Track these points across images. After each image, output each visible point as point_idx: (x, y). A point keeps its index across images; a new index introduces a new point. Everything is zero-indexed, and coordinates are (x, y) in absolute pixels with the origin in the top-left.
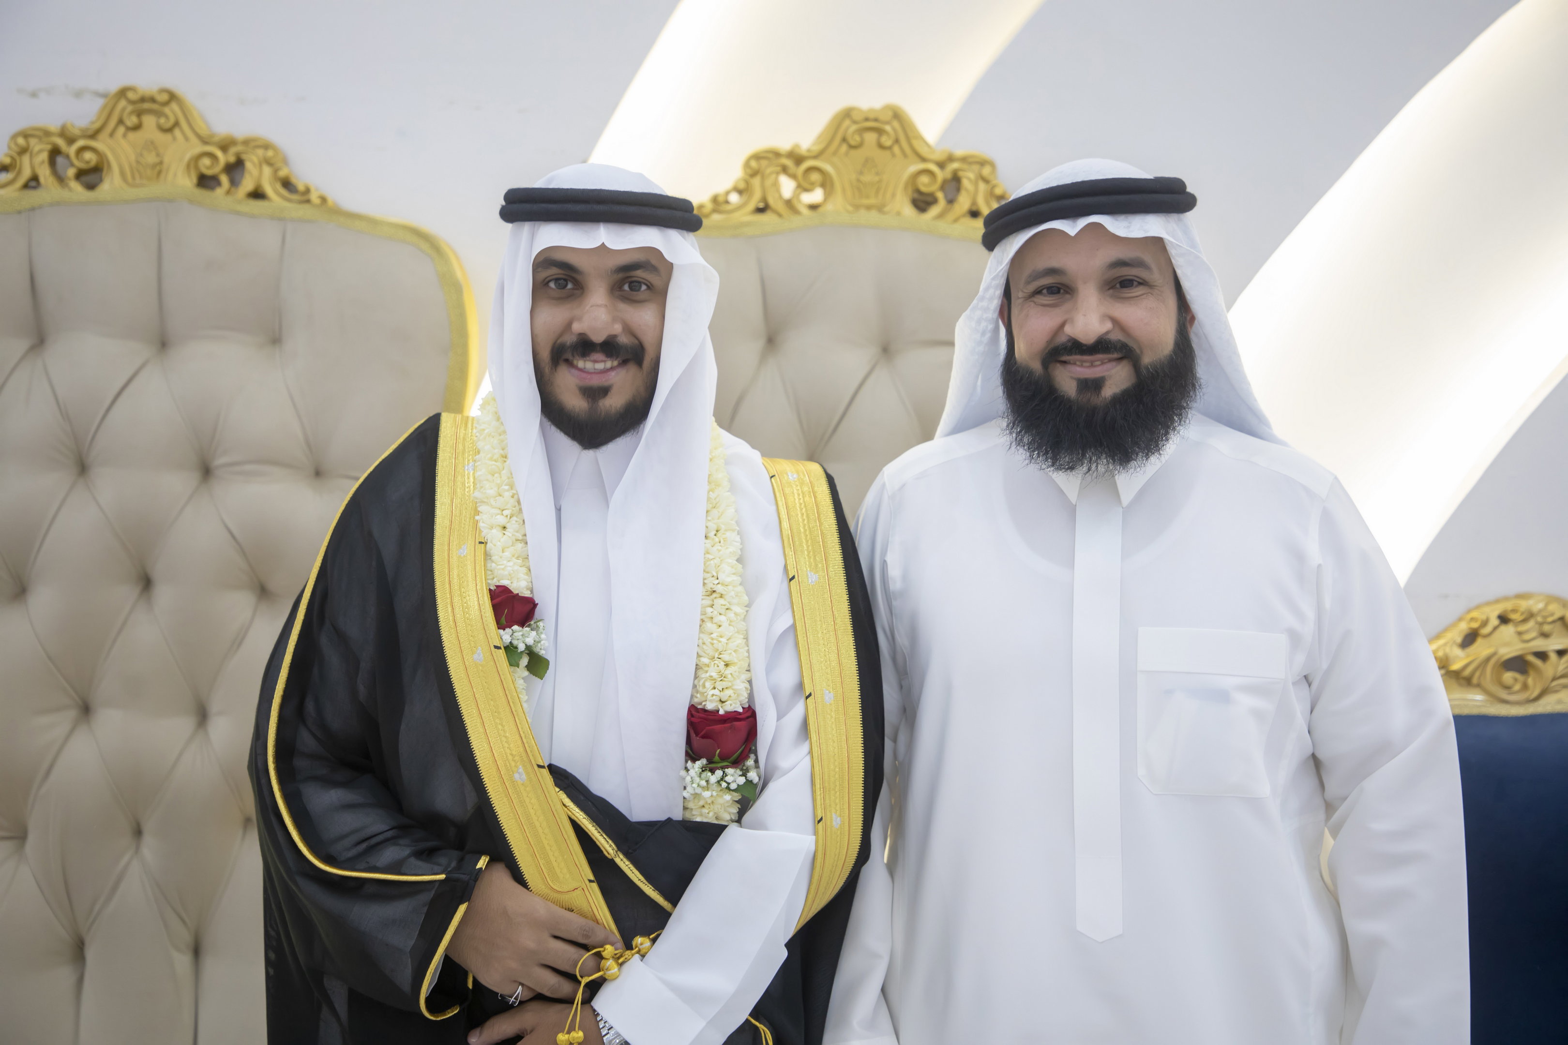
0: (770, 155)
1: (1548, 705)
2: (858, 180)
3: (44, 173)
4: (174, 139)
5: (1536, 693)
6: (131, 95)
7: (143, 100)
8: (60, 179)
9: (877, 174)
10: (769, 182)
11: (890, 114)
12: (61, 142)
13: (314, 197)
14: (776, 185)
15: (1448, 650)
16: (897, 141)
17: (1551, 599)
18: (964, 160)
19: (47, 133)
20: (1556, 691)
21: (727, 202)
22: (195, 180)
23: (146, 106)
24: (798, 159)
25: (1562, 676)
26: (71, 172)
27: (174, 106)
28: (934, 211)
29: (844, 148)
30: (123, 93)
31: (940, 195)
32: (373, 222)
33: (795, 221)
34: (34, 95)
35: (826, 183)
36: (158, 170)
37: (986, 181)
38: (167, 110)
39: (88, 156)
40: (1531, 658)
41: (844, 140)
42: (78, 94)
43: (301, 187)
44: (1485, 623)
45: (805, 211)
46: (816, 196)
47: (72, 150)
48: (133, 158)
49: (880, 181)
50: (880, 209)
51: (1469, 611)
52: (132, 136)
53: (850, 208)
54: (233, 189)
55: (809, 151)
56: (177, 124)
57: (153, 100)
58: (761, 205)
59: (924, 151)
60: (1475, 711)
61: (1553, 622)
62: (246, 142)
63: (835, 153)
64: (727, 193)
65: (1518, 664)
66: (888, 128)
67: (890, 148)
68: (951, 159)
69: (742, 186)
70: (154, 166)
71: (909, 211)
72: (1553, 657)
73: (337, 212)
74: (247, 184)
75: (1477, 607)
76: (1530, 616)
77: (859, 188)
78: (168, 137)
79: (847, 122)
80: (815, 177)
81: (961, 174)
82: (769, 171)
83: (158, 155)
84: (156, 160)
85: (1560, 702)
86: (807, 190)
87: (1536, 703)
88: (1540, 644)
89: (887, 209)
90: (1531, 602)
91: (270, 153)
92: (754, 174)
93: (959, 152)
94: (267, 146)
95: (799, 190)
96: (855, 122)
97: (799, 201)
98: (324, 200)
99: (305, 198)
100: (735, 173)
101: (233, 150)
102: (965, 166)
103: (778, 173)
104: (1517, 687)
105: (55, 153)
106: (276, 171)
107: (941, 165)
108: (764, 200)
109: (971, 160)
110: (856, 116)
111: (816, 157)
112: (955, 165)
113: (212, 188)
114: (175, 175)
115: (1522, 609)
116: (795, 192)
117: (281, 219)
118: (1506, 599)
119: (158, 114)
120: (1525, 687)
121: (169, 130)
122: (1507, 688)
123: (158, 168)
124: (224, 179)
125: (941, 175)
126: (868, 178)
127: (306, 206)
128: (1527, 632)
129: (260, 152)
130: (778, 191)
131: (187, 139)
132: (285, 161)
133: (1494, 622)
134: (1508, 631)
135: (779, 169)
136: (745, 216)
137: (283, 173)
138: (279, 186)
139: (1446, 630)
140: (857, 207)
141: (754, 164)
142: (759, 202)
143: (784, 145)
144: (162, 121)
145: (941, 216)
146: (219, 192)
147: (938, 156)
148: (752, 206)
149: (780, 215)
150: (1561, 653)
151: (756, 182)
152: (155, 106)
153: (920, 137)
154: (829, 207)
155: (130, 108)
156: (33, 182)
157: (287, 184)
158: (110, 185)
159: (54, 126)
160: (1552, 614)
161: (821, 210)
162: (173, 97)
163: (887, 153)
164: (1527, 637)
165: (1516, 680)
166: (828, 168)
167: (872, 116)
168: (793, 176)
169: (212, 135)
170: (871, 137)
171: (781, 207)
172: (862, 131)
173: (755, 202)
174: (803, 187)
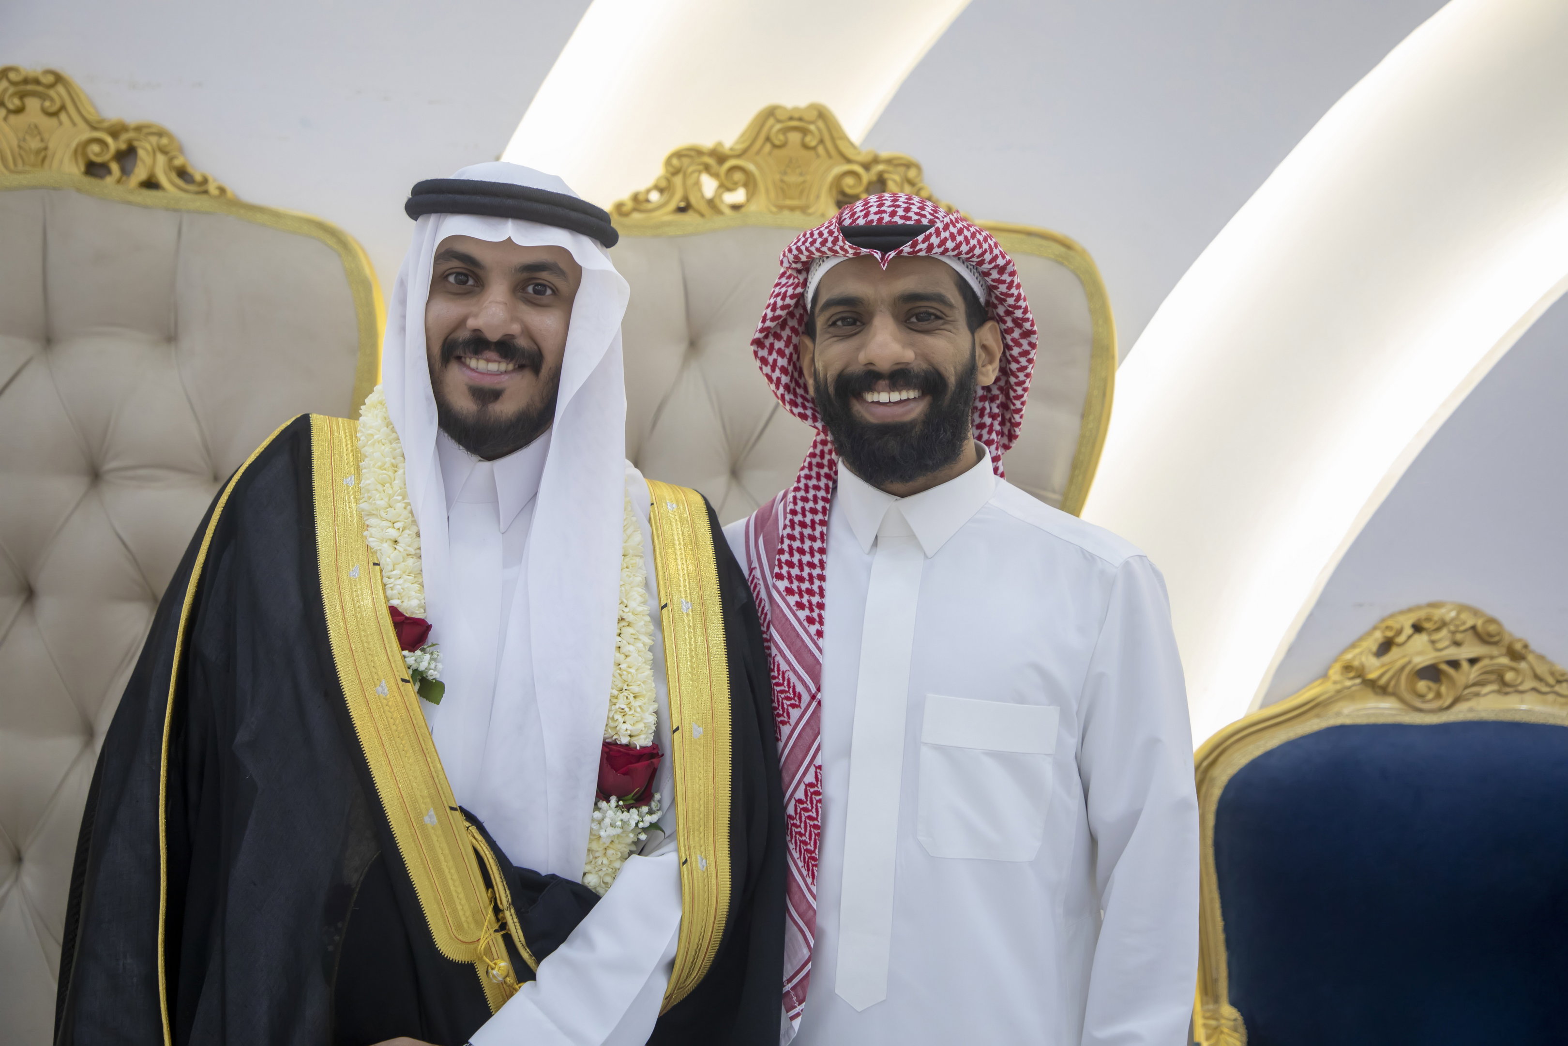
0: (693, 153)
1: (1461, 713)
2: (782, 181)
4: (61, 123)
5: (1448, 701)
6: (12, 76)
7: (26, 81)
9: (801, 174)
10: (691, 181)
11: (815, 113)
13: (212, 188)
14: (697, 184)
15: (1364, 659)
16: (821, 141)
17: (1462, 608)
18: (889, 161)
20: (1468, 700)
21: (648, 201)
22: (83, 168)
23: (30, 87)
24: (720, 157)
25: (1474, 684)
27: (60, 89)
29: (768, 147)
30: (4, 74)
32: (276, 215)
33: (718, 222)
35: (750, 183)
36: (42, 156)
37: (912, 183)
38: (52, 93)
40: (1444, 667)
41: (768, 139)
43: (198, 178)
44: (1399, 632)
45: (727, 211)
46: (738, 196)
48: (15, 143)
49: (804, 182)
50: (804, 209)
51: (1383, 620)
52: (13, 119)
53: (774, 209)
54: (124, 178)
55: (731, 149)
56: (63, 108)
57: (37, 82)
58: (682, 204)
59: (849, 152)
60: (1390, 720)
61: (1465, 631)
62: (138, 129)
63: (758, 152)
64: (648, 191)
65: (1432, 673)
66: (812, 127)
67: (814, 148)
68: (876, 160)
69: (663, 184)
70: (38, 152)
72: (1465, 665)
73: (237, 204)
74: (140, 173)
75: (1392, 616)
76: (1443, 624)
77: (783, 189)
78: (53, 121)
79: (771, 121)
80: (738, 176)
81: (886, 176)
82: (690, 169)
83: (42, 140)
84: (41, 145)
85: (1471, 710)
86: (729, 190)
87: (1449, 712)
88: (1453, 653)
89: (811, 211)
90: (1443, 611)
91: (164, 141)
92: (676, 172)
93: (884, 154)
94: (160, 134)
95: (721, 190)
96: (779, 121)
97: (722, 201)
98: (222, 190)
99: (203, 188)
100: (656, 171)
101: (124, 137)
102: (890, 168)
103: (700, 172)
104: (1431, 696)
106: (171, 160)
107: (867, 167)
108: (686, 198)
109: (896, 162)
110: (779, 114)
111: (739, 156)
112: (880, 167)
113: (101, 177)
114: (61, 162)
115: (1436, 618)
116: (716, 191)
117: (175, 210)
118: (1419, 608)
119: (42, 97)
120: (1438, 695)
121: (55, 114)
122: (1421, 696)
123: (43, 154)
124: (115, 167)
125: (866, 177)
126: (792, 179)
127: (204, 197)
128: (1440, 640)
129: (154, 139)
130: (700, 190)
131: (74, 124)
132: (181, 150)
133: (1408, 631)
134: (1421, 640)
135: (701, 167)
136: (666, 215)
137: (178, 162)
138: (174, 176)
139: (1361, 639)
140: (781, 208)
141: (675, 161)
142: (681, 201)
143: (707, 143)
144: (47, 104)
146: (109, 180)
147: (863, 157)
148: (673, 205)
149: (702, 215)
150: (1473, 661)
151: (678, 180)
152: (39, 89)
153: (845, 138)
154: (753, 207)
155: (12, 90)
157: (183, 173)
160: (1464, 623)
161: (743, 210)
162: (59, 79)
163: (811, 153)
164: (1440, 645)
165: (1430, 689)
166: (751, 167)
167: (796, 115)
168: (716, 175)
169: (102, 121)
170: (794, 138)
171: (703, 207)
172: (786, 130)
173: (676, 201)
174: (726, 187)
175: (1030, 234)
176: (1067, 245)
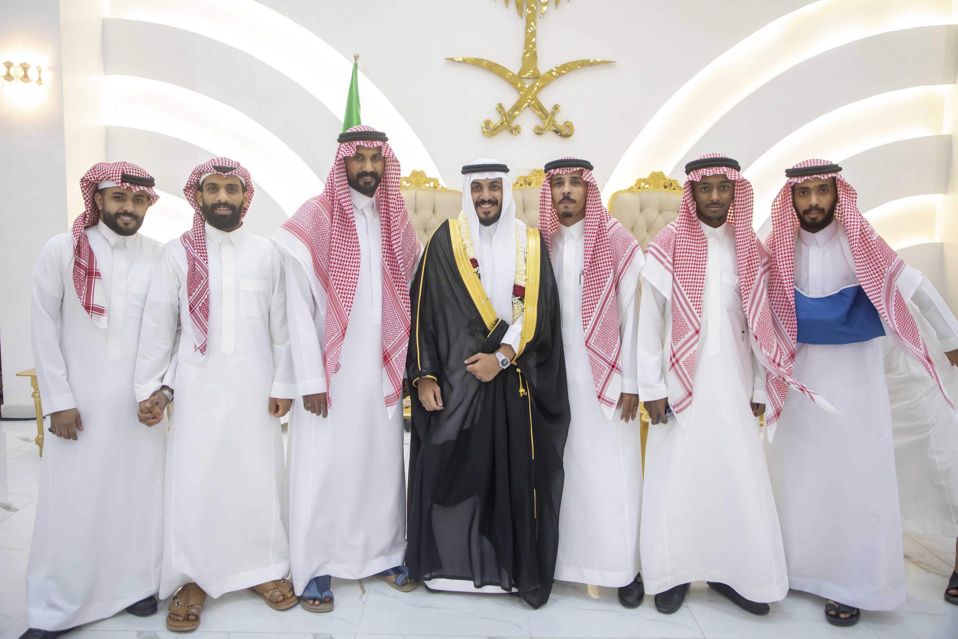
0: (640, 179)
2: (655, 184)
3: (523, 184)
7: (538, 171)
8: (525, 184)
9: (658, 182)
11: (661, 173)
12: (525, 179)
14: (641, 184)
16: (662, 177)
18: (673, 180)
19: (523, 177)
24: (645, 180)
26: (527, 183)
28: (667, 189)
30: (535, 170)
31: (669, 186)
33: (644, 190)
34: (519, 170)
35: (650, 185)
37: (677, 184)
39: (529, 180)
41: (653, 177)
42: (526, 170)
45: (646, 189)
46: (647, 186)
47: (527, 180)
49: (658, 184)
50: (658, 188)
53: (653, 188)
59: (666, 178)
63: (651, 179)
64: (634, 186)
66: (660, 175)
67: (660, 178)
68: (670, 180)
69: (636, 184)
71: (663, 189)
79: (653, 174)
80: (648, 183)
82: (640, 182)
89: (660, 188)
93: (672, 179)
96: (655, 174)
97: (645, 187)
102: (675, 181)
103: (642, 182)
105: (524, 180)
107: (669, 181)
111: (648, 180)
112: (671, 181)
125: (669, 183)
136: (636, 189)
140: (655, 188)
141: (638, 181)
143: (643, 177)
145: (669, 190)
151: (638, 184)
154: (650, 188)
156: (521, 185)
158: (532, 185)
159: (524, 175)
161: (648, 188)
166: (650, 181)
167: (658, 173)
170: (657, 176)
171: (642, 188)
173: (638, 187)
174: (645, 184)
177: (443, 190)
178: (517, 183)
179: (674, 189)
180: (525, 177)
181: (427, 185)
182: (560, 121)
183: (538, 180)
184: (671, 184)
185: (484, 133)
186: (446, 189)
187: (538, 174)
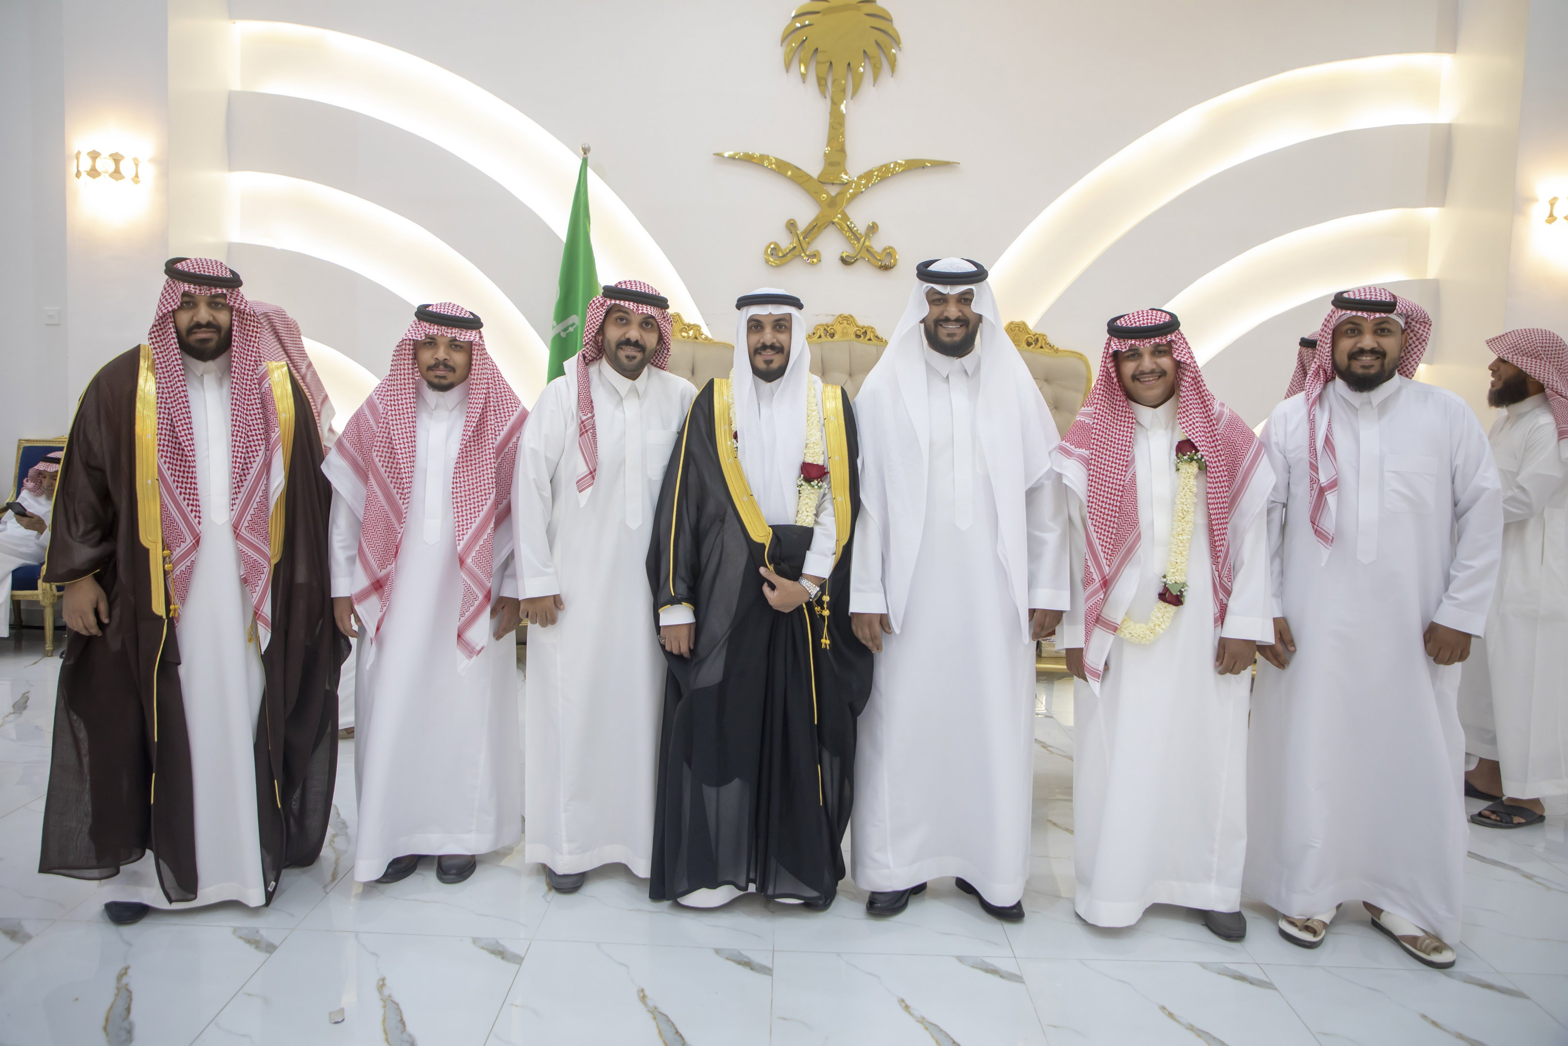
3: (823, 334)
4: (851, 326)
6: (842, 316)
7: (844, 317)
8: (826, 335)
9: (1019, 337)
11: (1022, 323)
12: (826, 327)
16: (1024, 329)
18: (1039, 335)
19: (823, 325)
22: (855, 336)
26: (828, 334)
27: (852, 319)
28: (1032, 347)
30: (840, 316)
31: (1033, 343)
34: (817, 315)
37: (1045, 340)
38: (849, 320)
39: (832, 330)
41: (1011, 329)
42: (827, 315)
47: (829, 329)
48: (842, 331)
52: (842, 325)
54: (864, 339)
56: (852, 323)
57: (848, 317)
59: (1030, 332)
62: (867, 327)
66: (1022, 326)
67: (1022, 331)
68: (1036, 334)
70: (847, 333)
71: (1026, 346)
74: (868, 337)
81: (1038, 338)
91: (872, 330)
93: (1038, 333)
94: (872, 328)
98: (886, 341)
101: (864, 329)
105: (825, 329)
106: (874, 334)
107: (1034, 336)
109: (1042, 335)
112: (1037, 336)
113: (859, 338)
114: (851, 335)
117: (876, 346)
119: (847, 321)
124: (862, 336)
125: (1034, 338)
131: (855, 327)
132: (876, 332)
137: (876, 334)
138: (875, 338)
146: (861, 339)
147: (1034, 333)
153: (1029, 329)
155: (843, 319)
156: (820, 337)
157: (877, 337)
158: (836, 337)
159: (824, 323)
162: (851, 316)
167: (1018, 323)
169: (860, 326)
172: (1015, 327)
175: (1073, 352)
176: (1081, 355)
177: (707, 341)
178: (814, 334)
179: (1042, 347)
180: (826, 325)
181: (684, 334)
182: (878, 244)
183: (845, 331)
184: (1037, 340)
185: (767, 262)
186: (711, 339)
187: (845, 322)
